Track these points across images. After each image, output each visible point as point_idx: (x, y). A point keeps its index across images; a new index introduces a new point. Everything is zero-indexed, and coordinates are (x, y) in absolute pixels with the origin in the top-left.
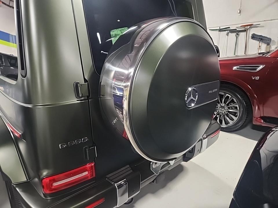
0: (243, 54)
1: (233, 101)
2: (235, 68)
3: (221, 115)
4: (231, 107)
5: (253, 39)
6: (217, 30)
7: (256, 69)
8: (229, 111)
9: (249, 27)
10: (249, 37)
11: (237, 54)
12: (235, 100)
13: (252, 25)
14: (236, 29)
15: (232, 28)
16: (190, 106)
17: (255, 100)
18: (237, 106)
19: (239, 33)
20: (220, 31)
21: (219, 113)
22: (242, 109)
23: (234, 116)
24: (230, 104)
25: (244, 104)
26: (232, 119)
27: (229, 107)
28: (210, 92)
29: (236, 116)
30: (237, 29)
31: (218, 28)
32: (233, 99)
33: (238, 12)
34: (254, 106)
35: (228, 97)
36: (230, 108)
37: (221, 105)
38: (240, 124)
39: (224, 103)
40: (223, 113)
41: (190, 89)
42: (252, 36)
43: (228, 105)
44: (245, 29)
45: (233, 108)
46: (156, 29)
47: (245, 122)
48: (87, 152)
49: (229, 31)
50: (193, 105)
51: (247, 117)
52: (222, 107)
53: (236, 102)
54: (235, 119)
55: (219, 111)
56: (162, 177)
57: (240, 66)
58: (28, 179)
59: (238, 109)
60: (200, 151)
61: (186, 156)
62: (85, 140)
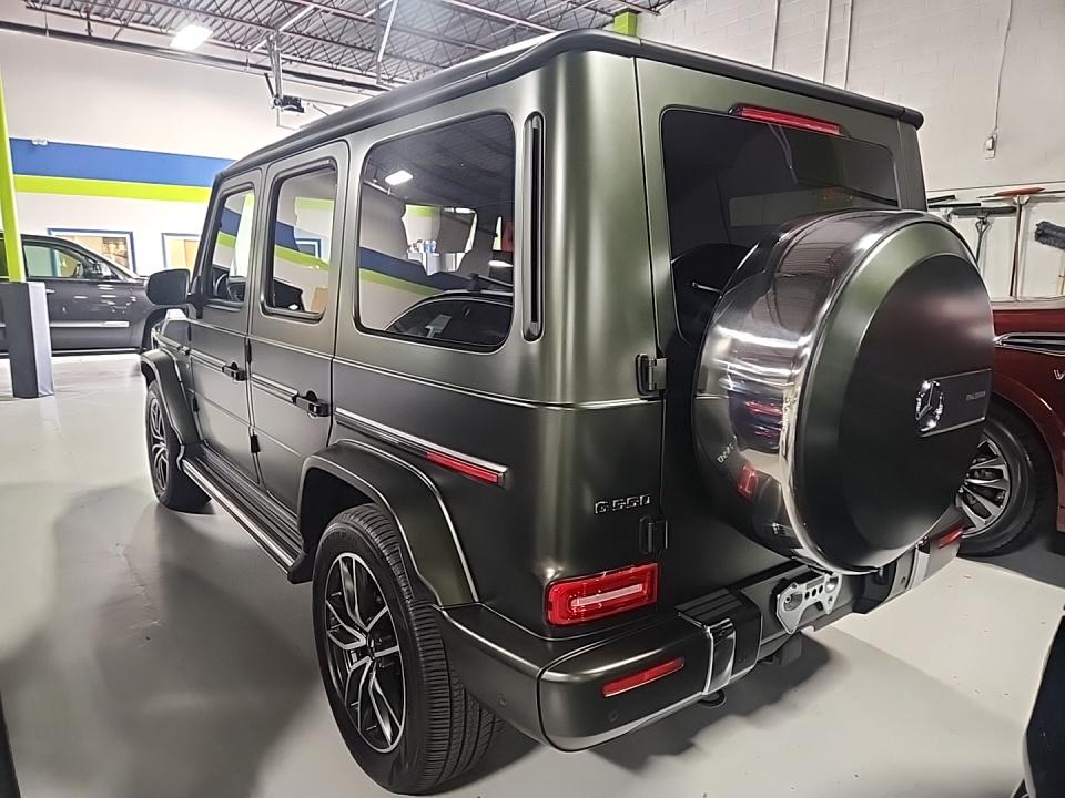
0: (1005, 296)
1: (985, 451)
4: (979, 470)
5: (1043, 243)
8: (971, 486)
9: (1027, 198)
10: (1026, 232)
12: (994, 447)
13: (1037, 191)
14: (979, 205)
15: (964, 198)
16: (926, 429)
18: (1003, 468)
19: (989, 219)
22: (1020, 479)
23: (991, 504)
24: (975, 461)
25: (1026, 461)
26: (985, 514)
27: (974, 470)
29: (998, 503)
30: (983, 205)
32: (987, 444)
33: (985, 144)
34: (1061, 473)
36: (976, 473)
38: (1014, 528)
41: (926, 386)
42: (1038, 230)
44: (1013, 204)
45: (988, 473)
47: (1029, 523)
48: (650, 530)
49: (950, 209)
50: (932, 424)
51: (1035, 507)
53: (999, 454)
54: (995, 511)
56: (795, 652)
57: (1010, 335)
58: (477, 599)
59: (1006, 476)
60: (907, 583)
61: (865, 595)
62: (645, 499)
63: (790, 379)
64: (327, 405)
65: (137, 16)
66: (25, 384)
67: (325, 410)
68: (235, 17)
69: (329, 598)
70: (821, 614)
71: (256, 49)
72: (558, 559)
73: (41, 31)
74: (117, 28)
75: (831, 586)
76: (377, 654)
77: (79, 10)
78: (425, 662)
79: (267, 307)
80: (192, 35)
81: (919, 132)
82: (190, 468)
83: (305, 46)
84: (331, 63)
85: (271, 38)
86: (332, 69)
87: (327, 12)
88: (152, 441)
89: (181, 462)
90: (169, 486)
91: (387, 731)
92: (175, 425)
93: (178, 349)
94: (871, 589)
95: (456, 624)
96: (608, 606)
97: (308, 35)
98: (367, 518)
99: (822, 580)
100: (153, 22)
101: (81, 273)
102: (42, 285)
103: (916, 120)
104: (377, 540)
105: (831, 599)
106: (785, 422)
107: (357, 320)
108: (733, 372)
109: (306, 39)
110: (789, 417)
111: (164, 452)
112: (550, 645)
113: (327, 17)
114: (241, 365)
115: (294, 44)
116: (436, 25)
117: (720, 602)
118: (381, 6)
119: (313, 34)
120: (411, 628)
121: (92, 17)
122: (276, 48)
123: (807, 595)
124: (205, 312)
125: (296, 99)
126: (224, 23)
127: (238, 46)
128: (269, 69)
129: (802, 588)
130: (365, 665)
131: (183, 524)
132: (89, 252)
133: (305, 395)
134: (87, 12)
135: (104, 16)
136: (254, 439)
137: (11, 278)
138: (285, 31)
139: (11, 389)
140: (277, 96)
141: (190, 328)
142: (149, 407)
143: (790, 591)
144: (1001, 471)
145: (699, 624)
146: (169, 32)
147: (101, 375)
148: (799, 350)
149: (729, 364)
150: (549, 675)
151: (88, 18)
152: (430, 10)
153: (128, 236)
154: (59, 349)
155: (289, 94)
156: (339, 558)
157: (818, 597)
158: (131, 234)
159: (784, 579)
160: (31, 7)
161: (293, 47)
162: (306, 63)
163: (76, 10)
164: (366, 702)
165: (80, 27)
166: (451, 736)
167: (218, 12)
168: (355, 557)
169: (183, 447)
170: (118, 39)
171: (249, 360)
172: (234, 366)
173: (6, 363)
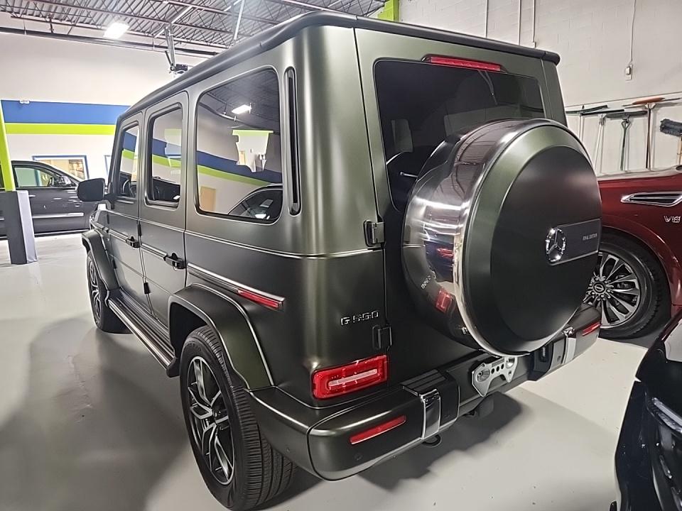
0: (642, 167)
1: (623, 271)
2: (625, 198)
3: (597, 302)
4: (620, 283)
5: (666, 133)
6: (576, 112)
7: (674, 200)
8: (615, 293)
9: (653, 104)
10: (654, 126)
11: (628, 167)
12: (629, 268)
13: (660, 100)
14: (623, 110)
15: (613, 107)
16: (554, 260)
17: (674, 269)
18: (635, 281)
19: (630, 119)
20: (583, 115)
21: (593, 297)
22: (646, 288)
23: (628, 304)
24: (617, 277)
25: (650, 277)
26: (625, 311)
27: (617, 283)
28: (585, 238)
29: (633, 304)
30: (626, 111)
31: (580, 108)
32: (624, 266)
33: (625, 71)
34: (672, 282)
35: (612, 261)
36: (618, 285)
37: (597, 279)
38: (644, 320)
39: (603, 275)
40: (602, 296)
41: (553, 231)
42: (662, 125)
43: (612, 278)
44: (645, 109)
45: (625, 285)
46: (499, 144)
47: (653, 316)
48: (379, 334)
49: (605, 115)
50: (558, 257)
51: (657, 306)
52: (599, 283)
53: (632, 272)
54: (632, 309)
55: (593, 293)
56: (489, 408)
57: (636, 194)
58: (272, 384)
59: (637, 286)
60: (562, 359)
61: (535, 369)
62: (375, 314)
63: (458, 230)
64: (183, 262)
65: (81, 19)
66: (19, 256)
67: (182, 265)
68: (144, 16)
69: (190, 386)
70: (505, 382)
71: (158, 36)
72: (320, 356)
73: (22, 31)
74: (70, 27)
75: (510, 364)
76: (218, 421)
77: (45, 17)
78: (243, 426)
79: (148, 200)
80: (116, 29)
81: (557, 67)
82: (112, 305)
83: (190, 32)
84: (207, 42)
85: (167, 28)
86: (207, 45)
87: (201, 9)
88: (92, 288)
89: (107, 302)
90: (102, 318)
91: (226, 470)
92: (103, 277)
93: (103, 229)
94: (538, 365)
95: (258, 400)
96: (361, 382)
97: (191, 25)
98: (207, 334)
99: (503, 360)
100: (92, 22)
101: (53, 184)
102: (27, 192)
103: (555, 59)
104: (213, 348)
105: (510, 373)
106: (455, 260)
107: (197, 206)
108: (429, 229)
109: (189, 28)
110: (457, 256)
111: (98, 296)
112: (317, 413)
113: (202, 13)
114: (136, 238)
115: (182, 31)
116: (271, 14)
117: (431, 378)
118: (234, 4)
119: (193, 24)
120: (234, 404)
121: (53, 21)
122: (170, 35)
123: (493, 371)
124: (116, 205)
125: (184, 66)
126: (137, 21)
127: (147, 34)
128: (167, 48)
129: (489, 366)
130: (212, 428)
131: (111, 340)
132: (56, 170)
133: (171, 255)
134: (50, 18)
135: (61, 20)
136: (146, 285)
137: (7, 188)
138: (175, 23)
139: (10, 259)
140: (173, 65)
141: (108, 216)
142: (88, 267)
143: (480, 369)
144: (633, 283)
145: (416, 394)
146: (103, 28)
147: (67, 247)
148: (463, 211)
149: (425, 223)
150: (314, 432)
151: (50, 22)
152: (266, 5)
153: (83, 159)
154: (39, 232)
155: (180, 63)
156: (193, 360)
157: (501, 372)
158: (85, 157)
159: (477, 361)
160: (14, 17)
161: (182, 33)
162: (190, 43)
163: (43, 17)
164: (214, 453)
165: (45, 28)
166: (263, 473)
167: (132, 14)
168: (202, 359)
169: (108, 292)
170: (70, 34)
171: (140, 234)
172: (132, 239)
173: (6, 243)
